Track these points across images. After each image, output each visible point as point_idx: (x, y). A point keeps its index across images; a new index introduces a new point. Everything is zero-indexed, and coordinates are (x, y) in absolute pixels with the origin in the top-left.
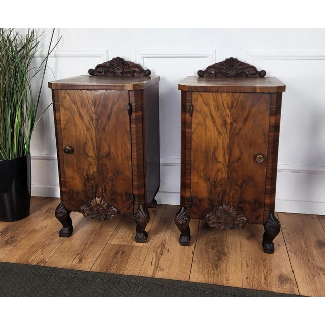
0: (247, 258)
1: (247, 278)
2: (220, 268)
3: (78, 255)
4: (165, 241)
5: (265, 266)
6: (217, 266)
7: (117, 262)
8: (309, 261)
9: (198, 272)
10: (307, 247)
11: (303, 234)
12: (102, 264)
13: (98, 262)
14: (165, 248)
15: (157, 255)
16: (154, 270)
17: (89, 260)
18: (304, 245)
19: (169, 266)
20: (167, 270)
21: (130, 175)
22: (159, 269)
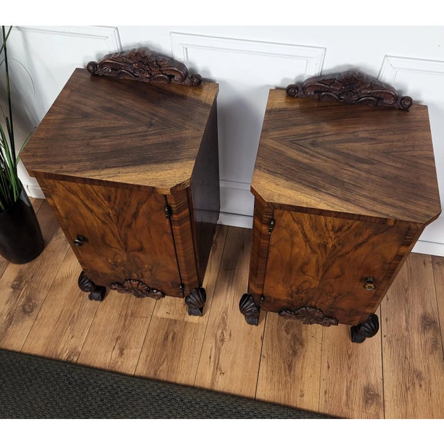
0: (328, 352)
1: (326, 392)
2: (294, 371)
3: (117, 339)
4: (226, 312)
5: (349, 368)
6: (290, 367)
7: (167, 356)
8: (406, 358)
9: (267, 379)
10: (407, 330)
11: (407, 300)
12: (149, 358)
13: (143, 355)
14: (227, 327)
15: (216, 342)
16: (213, 374)
17: (133, 351)
18: (404, 324)
19: (232, 366)
20: (229, 373)
21: (177, 270)
22: (219, 372)
